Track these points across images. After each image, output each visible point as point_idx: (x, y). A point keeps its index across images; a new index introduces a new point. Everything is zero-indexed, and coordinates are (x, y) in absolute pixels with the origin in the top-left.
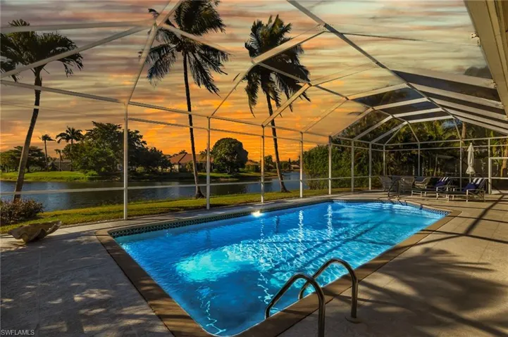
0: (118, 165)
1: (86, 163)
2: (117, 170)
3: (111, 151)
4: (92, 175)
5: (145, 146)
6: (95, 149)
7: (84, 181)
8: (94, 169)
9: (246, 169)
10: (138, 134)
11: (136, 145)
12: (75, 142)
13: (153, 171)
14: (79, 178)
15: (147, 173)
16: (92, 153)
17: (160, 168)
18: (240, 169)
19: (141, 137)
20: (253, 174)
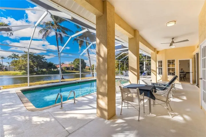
0: (35, 68)
1: (21, 68)
2: (35, 70)
3: (32, 63)
4: (24, 72)
5: (46, 61)
6: (25, 62)
7: (20, 75)
8: (24, 70)
9: (86, 69)
10: (43, 57)
11: (43, 60)
12: (16, 59)
13: (50, 70)
14: (18, 74)
15: (47, 71)
16: (23, 64)
17: (52, 69)
18: (84, 69)
19: (45, 57)
20: (89, 71)
